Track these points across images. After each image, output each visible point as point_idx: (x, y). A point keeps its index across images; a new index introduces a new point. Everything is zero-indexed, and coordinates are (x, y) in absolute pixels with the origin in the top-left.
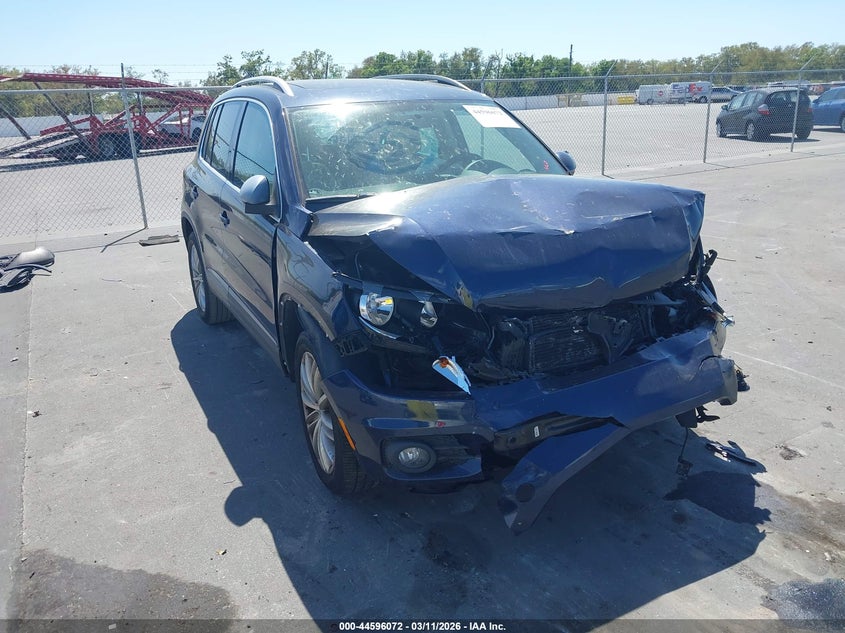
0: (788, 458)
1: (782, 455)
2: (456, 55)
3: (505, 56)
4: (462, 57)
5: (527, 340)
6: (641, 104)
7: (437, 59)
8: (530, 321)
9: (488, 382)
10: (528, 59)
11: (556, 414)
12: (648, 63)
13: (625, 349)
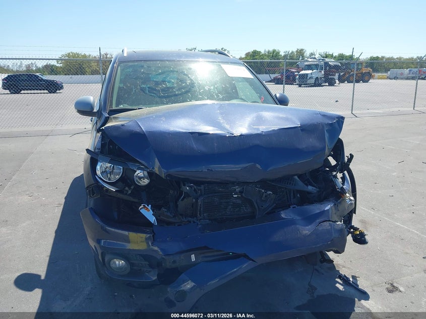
0: (390, 291)
1: (387, 289)
2: (292, 52)
3: (318, 53)
4: (295, 53)
5: (197, 199)
6: (391, 79)
7: (282, 54)
8: (202, 187)
9: (169, 223)
10: (330, 55)
11: (206, 248)
12: (397, 58)
13: (268, 210)
